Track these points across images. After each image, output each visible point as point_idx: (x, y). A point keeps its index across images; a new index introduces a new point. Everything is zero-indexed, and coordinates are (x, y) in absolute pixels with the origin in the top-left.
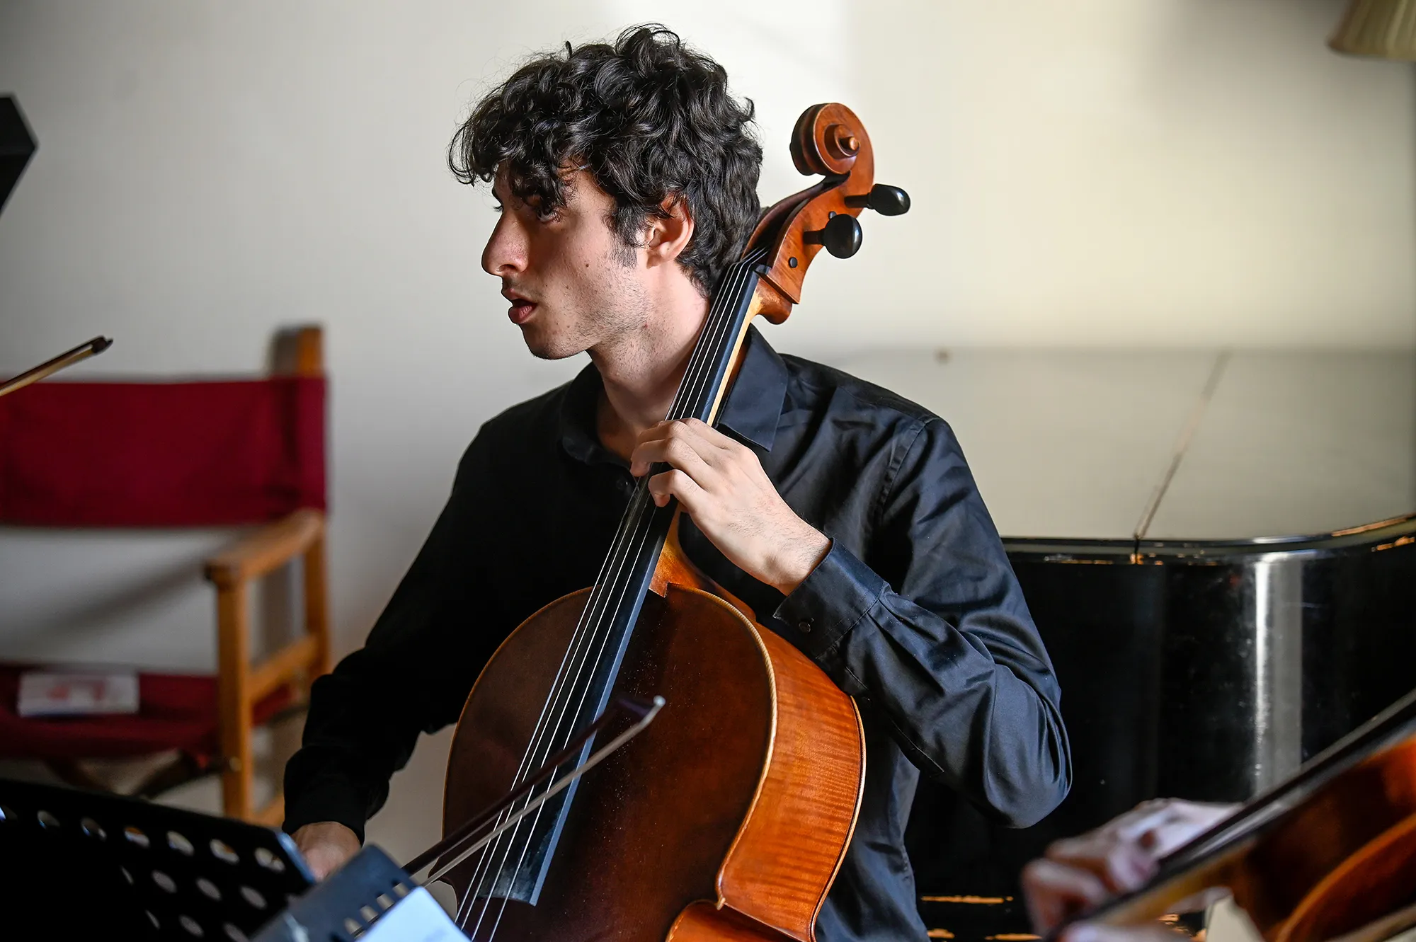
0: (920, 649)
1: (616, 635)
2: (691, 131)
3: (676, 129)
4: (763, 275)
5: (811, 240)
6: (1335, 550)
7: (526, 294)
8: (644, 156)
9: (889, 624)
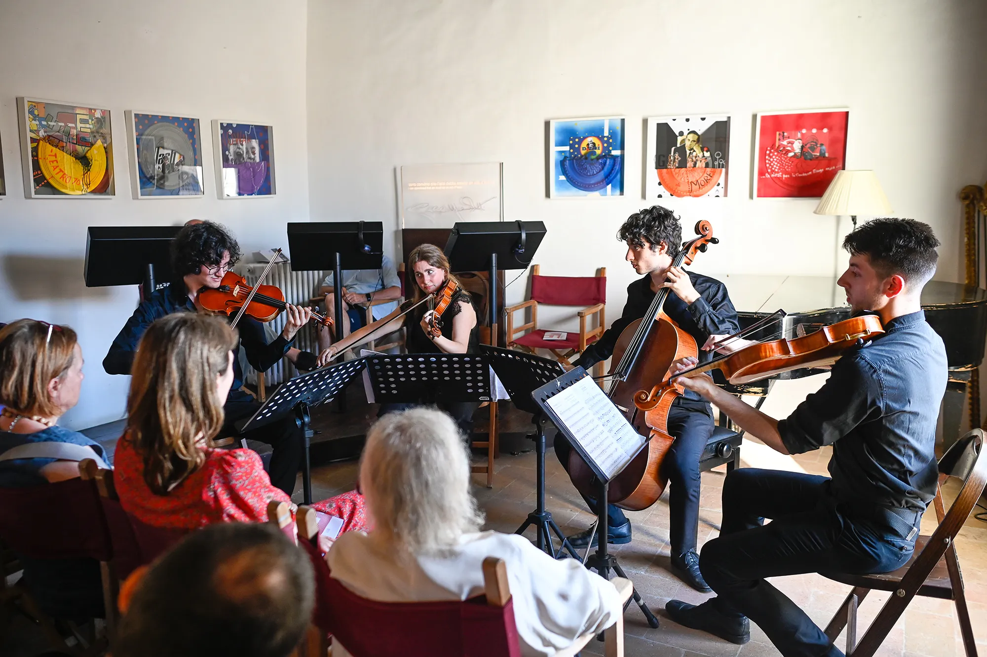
0: (716, 320)
1: (647, 328)
2: (665, 228)
3: (662, 227)
4: (685, 255)
5: (696, 248)
6: (800, 316)
7: (635, 264)
8: (655, 234)
9: (710, 314)
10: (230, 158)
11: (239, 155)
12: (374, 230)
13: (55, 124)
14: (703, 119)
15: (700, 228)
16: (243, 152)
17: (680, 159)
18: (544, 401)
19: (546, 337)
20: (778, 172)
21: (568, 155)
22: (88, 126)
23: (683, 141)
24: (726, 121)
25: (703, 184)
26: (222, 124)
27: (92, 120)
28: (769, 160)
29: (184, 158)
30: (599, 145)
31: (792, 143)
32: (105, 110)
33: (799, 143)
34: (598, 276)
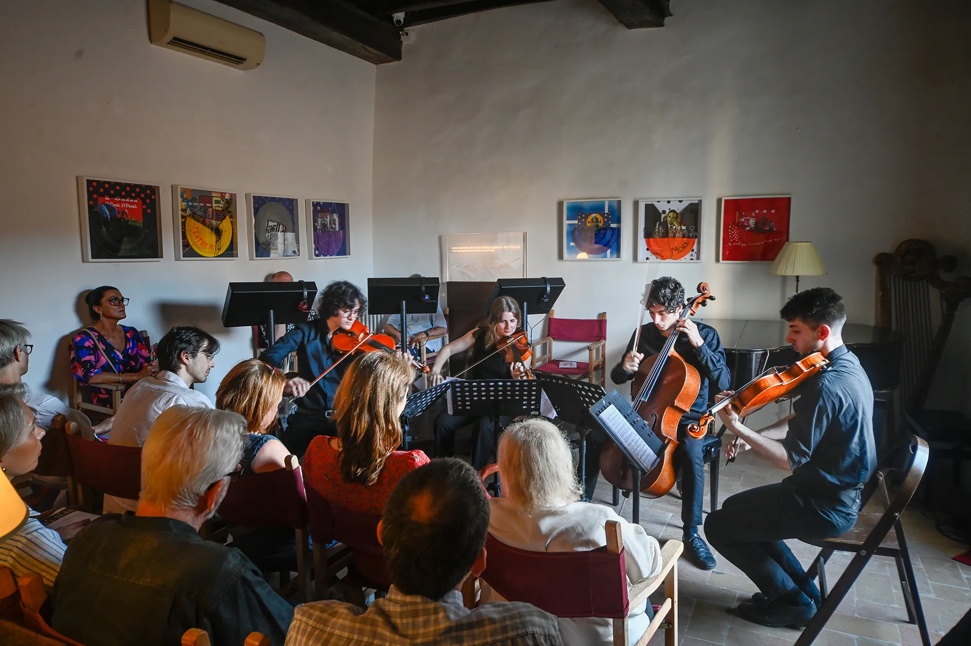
0: (714, 360)
1: (663, 362)
4: (690, 308)
5: (698, 303)
9: (711, 355)
10: (318, 228)
11: (324, 225)
12: (432, 285)
13: (197, 204)
14: (680, 201)
15: (701, 288)
16: (327, 223)
17: (663, 231)
18: (598, 415)
19: (561, 365)
20: (738, 242)
21: (577, 227)
22: (220, 205)
23: (665, 217)
24: (698, 203)
25: (681, 249)
26: (313, 202)
27: (223, 201)
28: (732, 233)
29: (285, 228)
30: (601, 220)
31: (749, 220)
32: (232, 194)
33: (754, 220)
34: (601, 319)
